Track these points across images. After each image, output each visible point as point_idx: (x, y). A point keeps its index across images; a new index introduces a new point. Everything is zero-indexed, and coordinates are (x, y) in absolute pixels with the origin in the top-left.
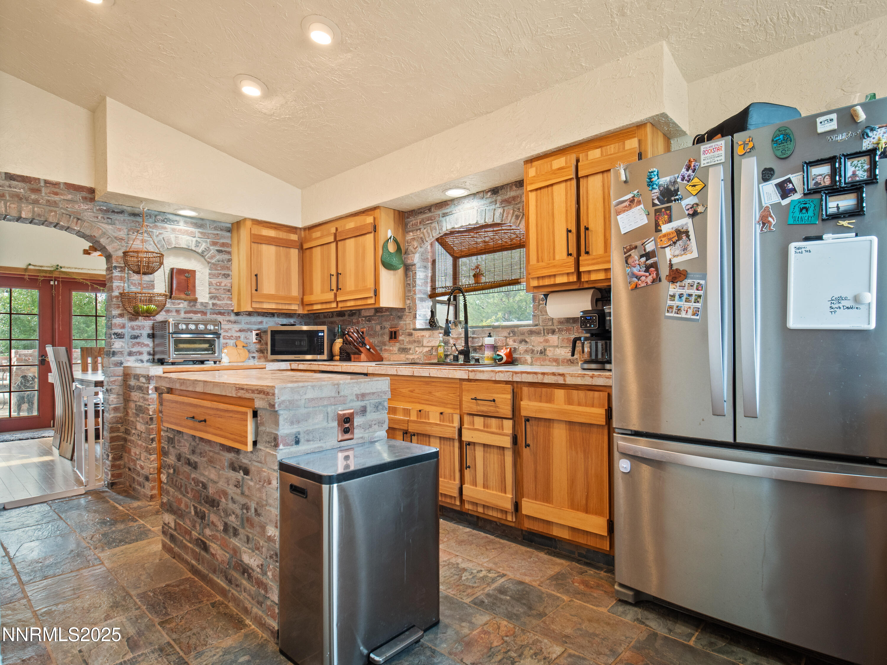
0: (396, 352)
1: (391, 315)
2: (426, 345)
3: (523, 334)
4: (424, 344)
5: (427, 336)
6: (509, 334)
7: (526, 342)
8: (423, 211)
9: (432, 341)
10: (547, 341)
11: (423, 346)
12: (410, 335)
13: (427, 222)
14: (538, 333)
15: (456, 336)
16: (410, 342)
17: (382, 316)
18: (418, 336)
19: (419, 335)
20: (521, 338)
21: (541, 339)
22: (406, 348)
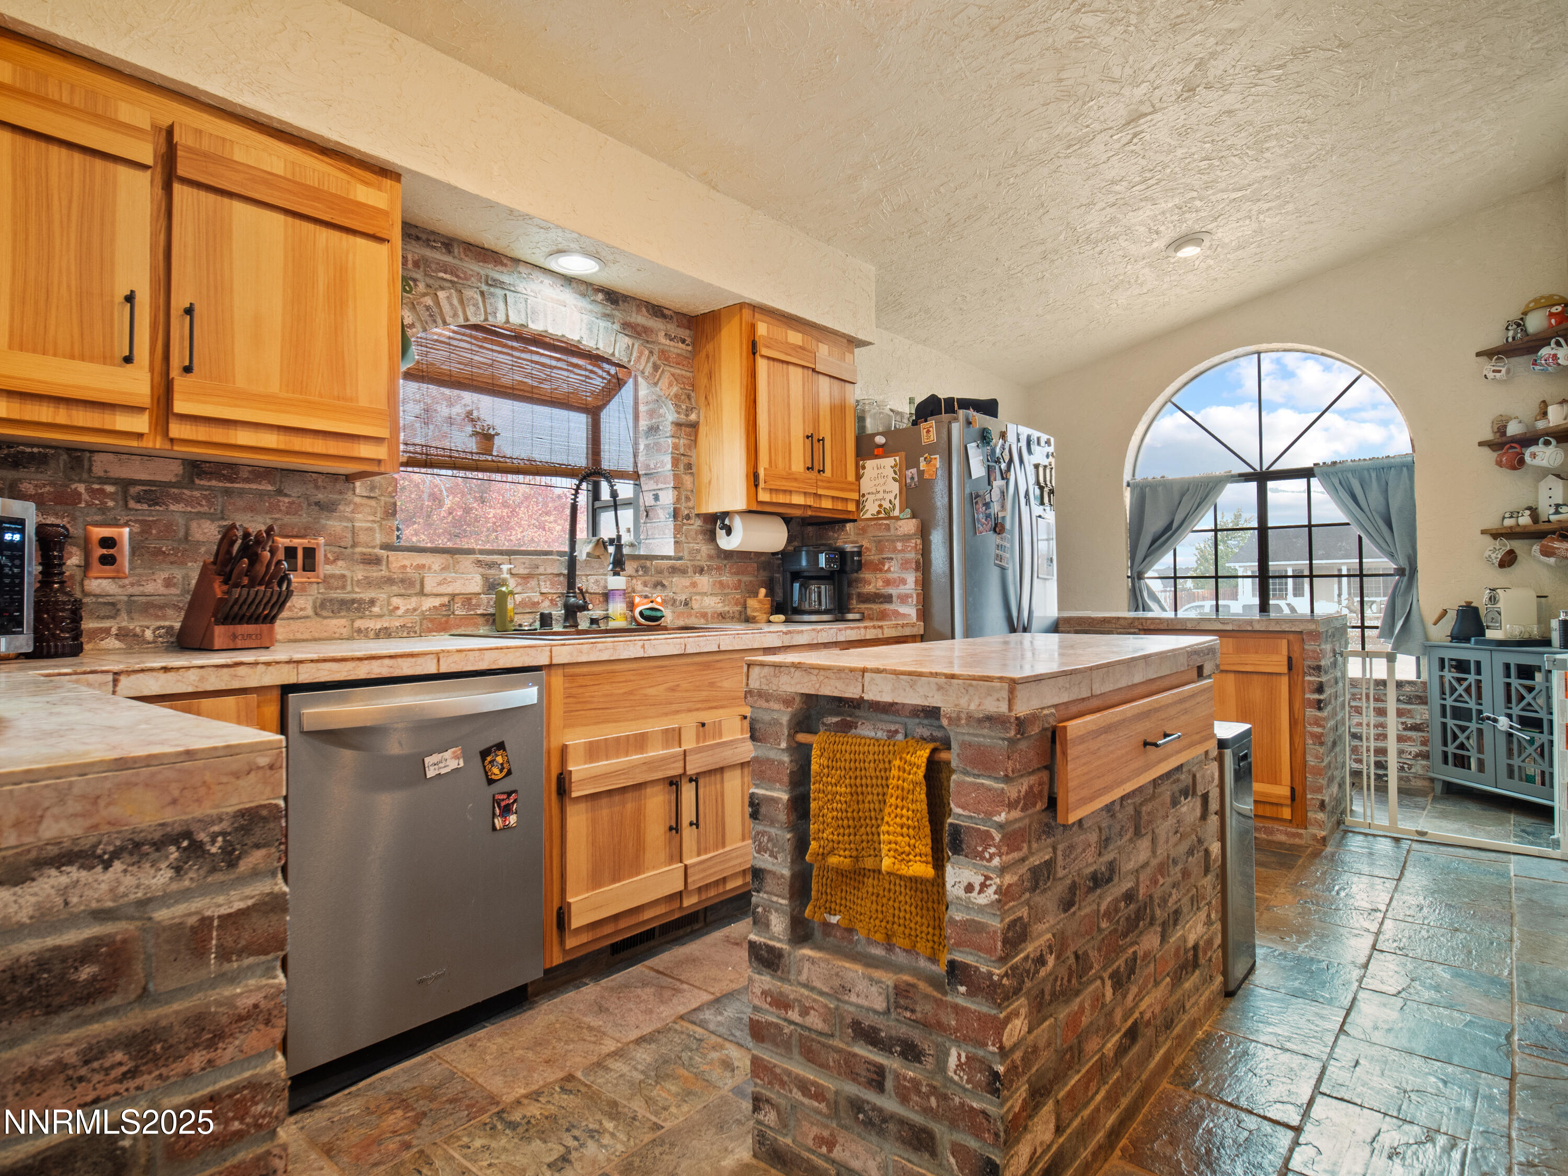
0: (310, 612)
1: (280, 492)
2: (435, 591)
3: (660, 572)
4: (428, 589)
5: (436, 567)
6: (637, 571)
7: (663, 586)
8: (424, 237)
9: (454, 580)
10: (694, 585)
11: (422, 593)
12: (374, 561)
13: (441, 275)
14: (683, 572)
15: (526, 571)
16: (369, 583)
17: (242, 492)
18: (404, 567)
19: (407, 563)
20: (654, 579)
21: (686, 582)
22: (353, 601)
